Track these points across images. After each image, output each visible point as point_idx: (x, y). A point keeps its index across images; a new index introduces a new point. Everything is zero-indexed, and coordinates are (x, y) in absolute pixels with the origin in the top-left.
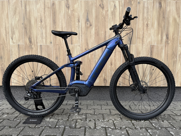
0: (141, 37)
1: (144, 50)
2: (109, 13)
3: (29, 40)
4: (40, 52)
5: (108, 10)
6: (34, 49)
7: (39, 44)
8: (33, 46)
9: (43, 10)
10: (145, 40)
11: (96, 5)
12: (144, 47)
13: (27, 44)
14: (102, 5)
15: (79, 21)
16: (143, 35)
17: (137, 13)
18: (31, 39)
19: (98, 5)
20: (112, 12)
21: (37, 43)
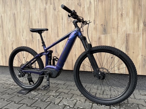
0: (116, 27)
1: (119, 39)
2: (86, 9)
3: (32, 36)
4: (38, 44)
5: (85, 7)
6: (35, 42)
7: (37, 39)
8: (34, 40)
9: (39, 14)
10: (120, 29)
11: (74, 4)
12: (119, 36)
13: (30, 39)
14: (79, 3)
15: (62, 19)
16: (118, 25)
17: (111, 5)
18: (33, 35)
19: (76, 4)
20: (88, 8)
21: (36, 38)
